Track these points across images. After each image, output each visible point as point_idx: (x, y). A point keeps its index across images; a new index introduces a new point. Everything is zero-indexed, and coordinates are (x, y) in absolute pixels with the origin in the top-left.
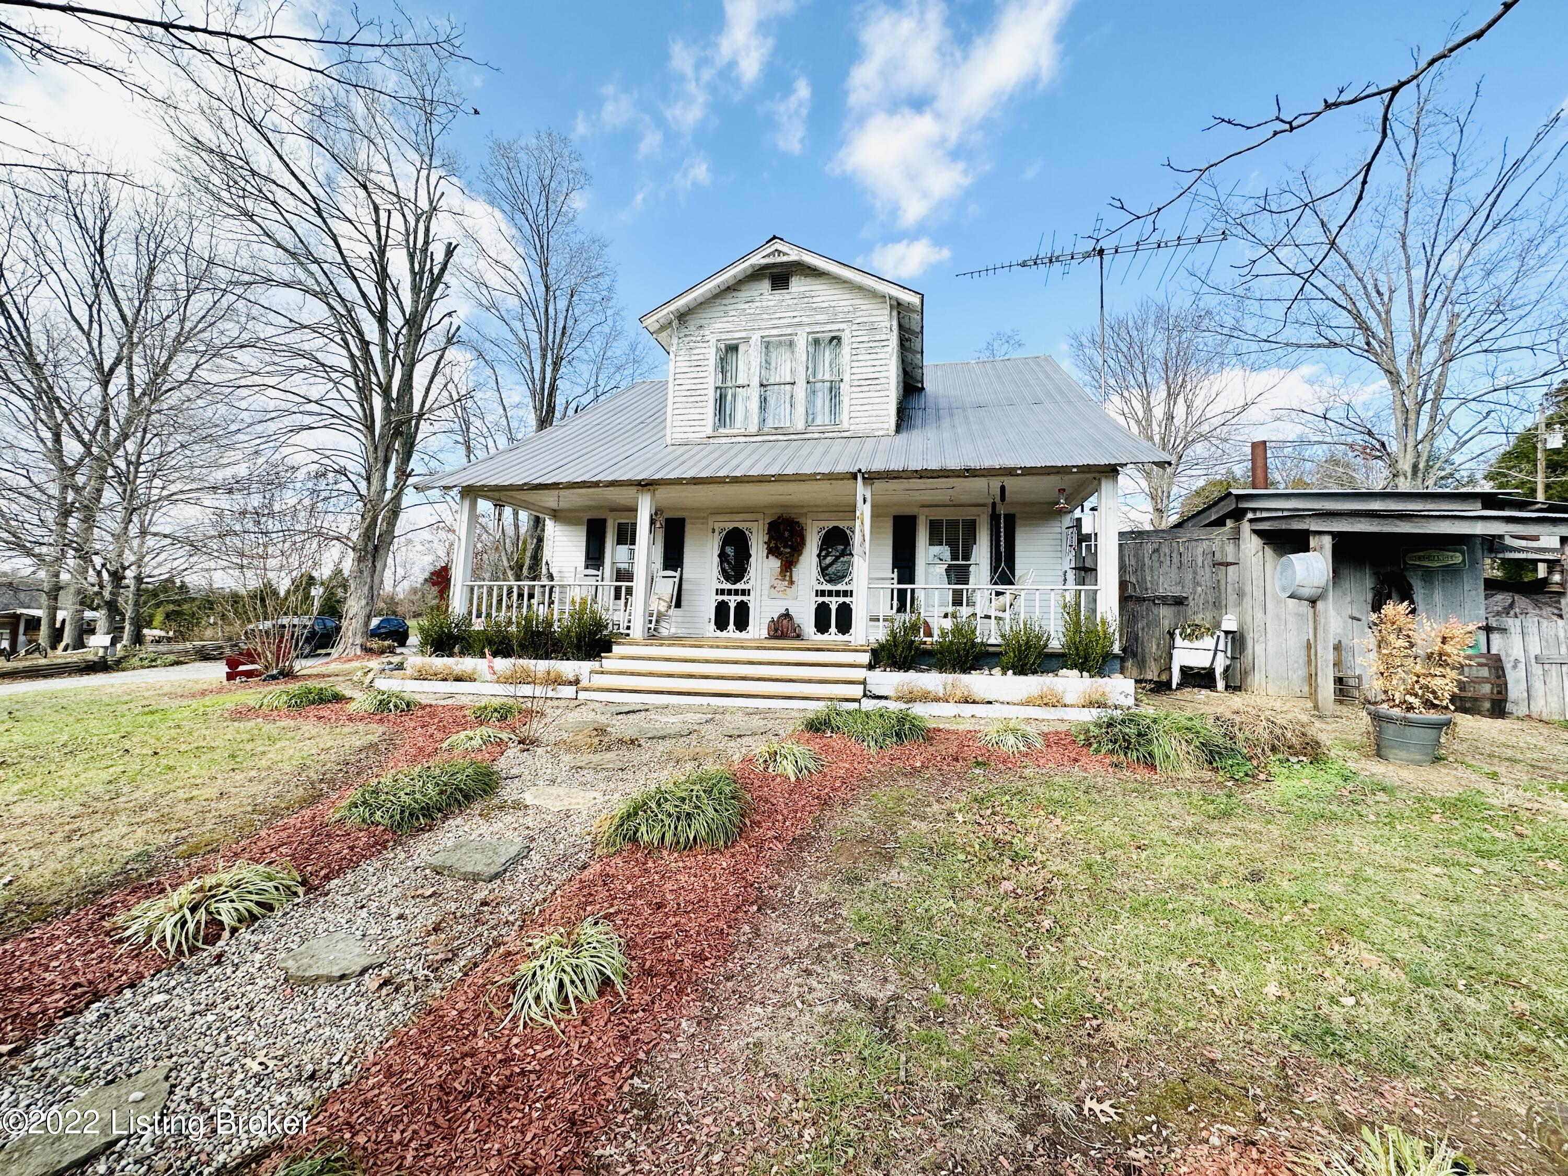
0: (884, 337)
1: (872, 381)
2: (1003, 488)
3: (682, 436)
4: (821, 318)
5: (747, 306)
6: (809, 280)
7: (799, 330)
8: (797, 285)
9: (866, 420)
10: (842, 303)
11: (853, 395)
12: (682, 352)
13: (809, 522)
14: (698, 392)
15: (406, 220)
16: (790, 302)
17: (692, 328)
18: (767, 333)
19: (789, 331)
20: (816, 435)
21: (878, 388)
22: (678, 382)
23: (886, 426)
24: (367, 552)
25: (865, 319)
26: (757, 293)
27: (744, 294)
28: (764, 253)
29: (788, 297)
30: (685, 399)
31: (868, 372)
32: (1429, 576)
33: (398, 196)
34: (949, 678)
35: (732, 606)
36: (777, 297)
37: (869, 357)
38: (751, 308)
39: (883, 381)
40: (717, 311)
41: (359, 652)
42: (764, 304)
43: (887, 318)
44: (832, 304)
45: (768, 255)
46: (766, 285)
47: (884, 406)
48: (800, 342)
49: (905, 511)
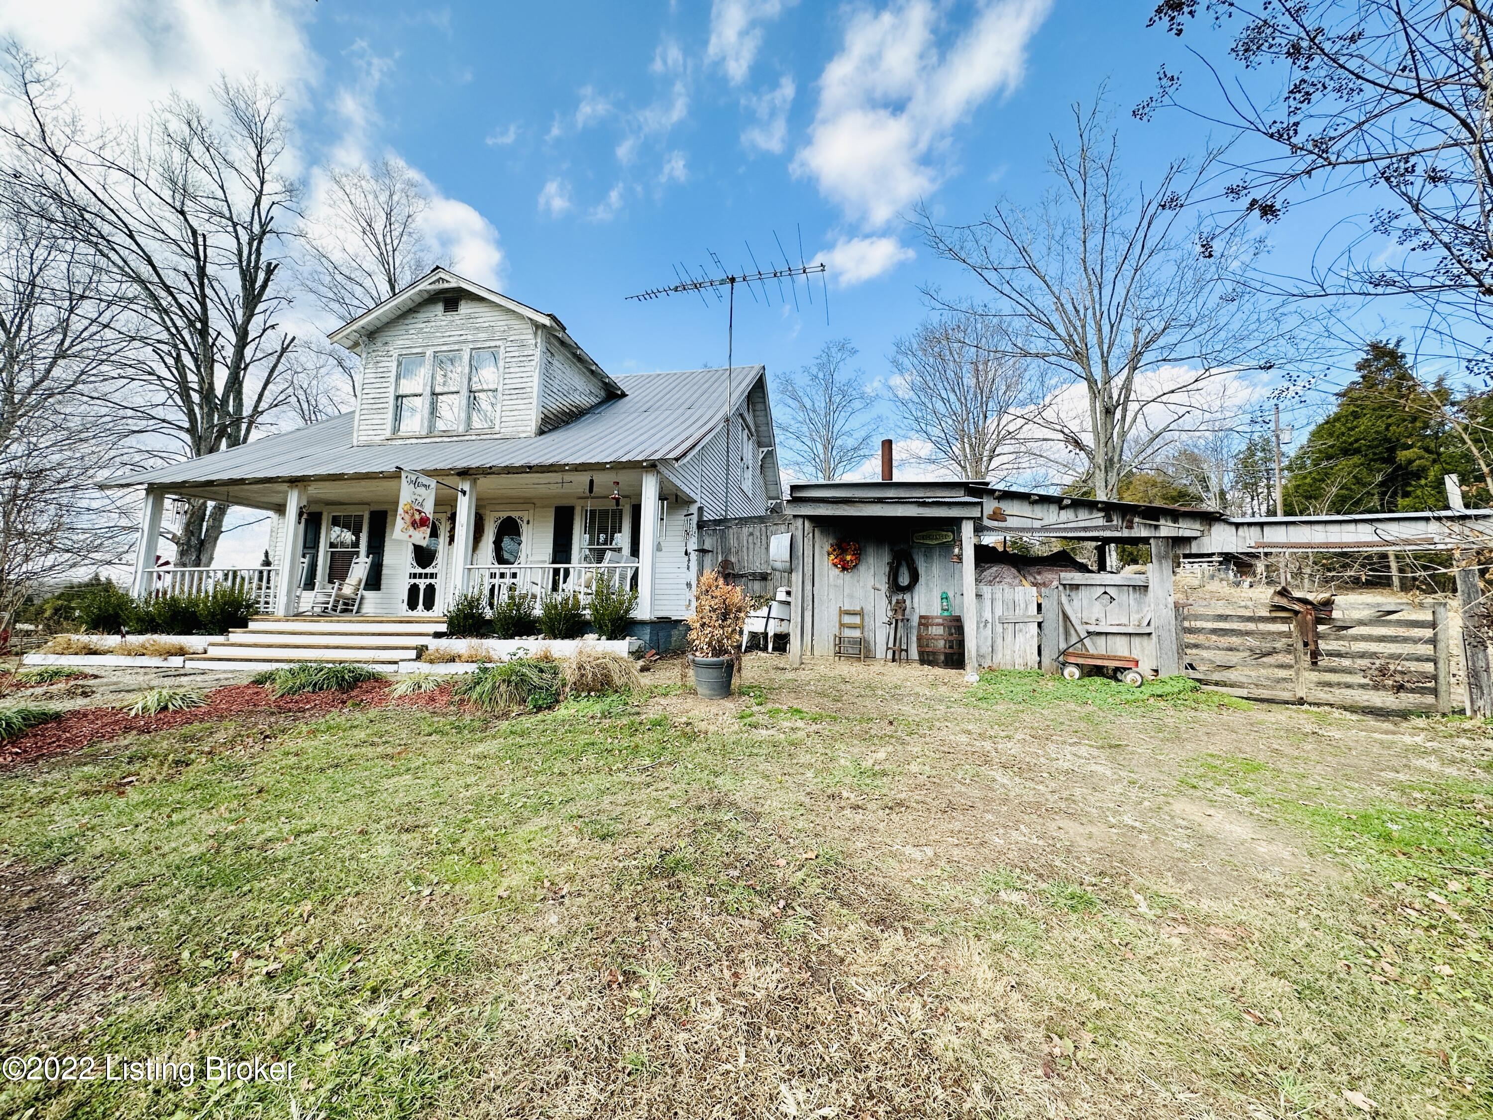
0: (531, 352)
1: (519, 391)
2: (592, 482)
3: (365, 438)
4: (482, 336)
5: (423, 325)
6: (474, 304)
7: (464, 346)
8: (465, 308)
9: (513, 424)
10: (500, 323)
11: (505, 403)
12: (370, 366)
13: (488, 512)
14: (381, 400)
15: (239, 243)
16: (458, 322)
17: (379, 344)
18: (438, 349)
19: (456, 347)
20: (474, 437)
21: (525, 396)
22: (365, 391)
23: (529, 429)
24: (190, 546)
25: (517, 337)
26: (432, 315)
27: (422, 316)
28: (430, 281)
29: (457, 317)
30: (370, 406)
31: (516, 383)
32: (928, 552)
33: (231, 219)
34: (474, 642)
35: (422, 588)
36: (449, 318)
37: (518, 370)
38: (427, 328)
39: (528, 390)
40: (400, 330)
42: (438, 324)
43: (531, 336)
44: (492, 324)
45: (434, 283)
46: (440, 307)
47: (528, 412)
48: (465, 357)
49: (565, 502)
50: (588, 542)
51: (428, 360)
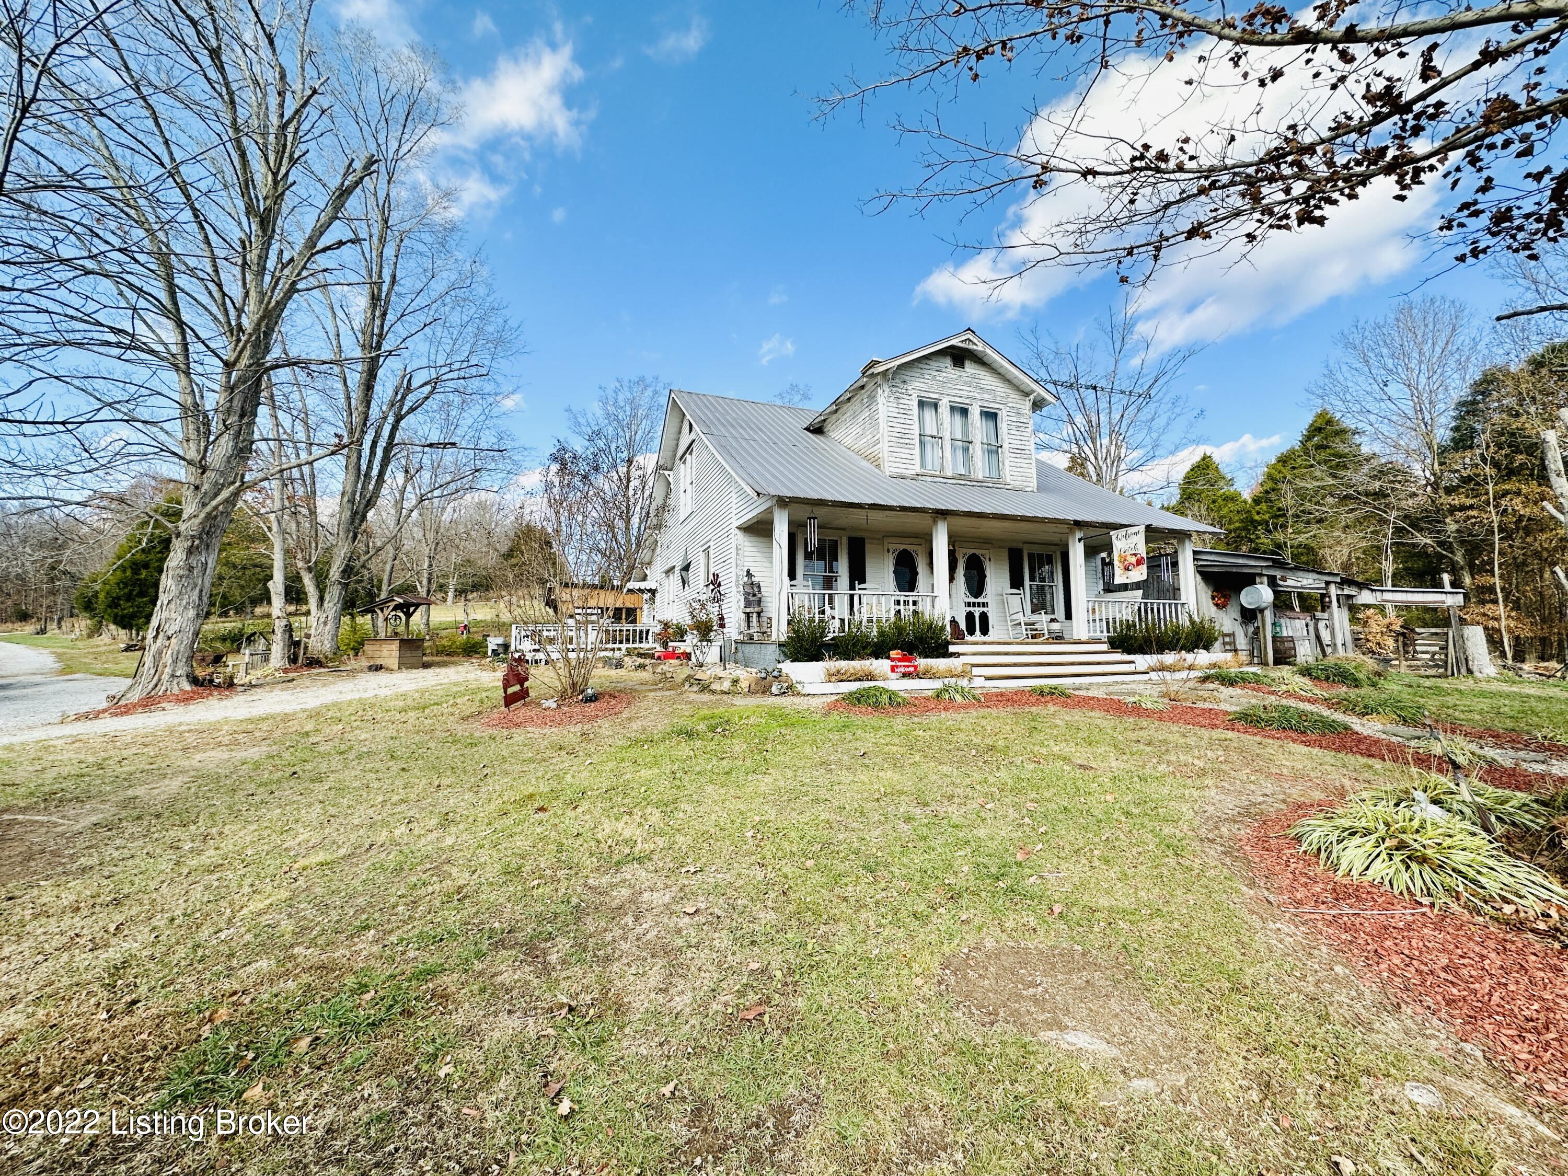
0: (1025, 421)
1: (1021, 451)
3: (898, 470)
4: (987, 396)
5: (936, 374)
6: (976, 366)
7: (974, 402)
8: (970, 368)
9: (1020, 478)
10: (999, 389)
11: (1011, 459)
12: (892, 400)
14: (907, 436)
16: (965, 379)
17: (899, 381)
18: (951, 398)
19: (967, 401)
21: (1025, 456)
23: (1031, 484)
25: (1013, 405)
26: (943, 365)
27: (934, 364)
29: (964, 375)
30: (897, 440)
31: (1018, 444)
36: (958, 373)
37: (1017, 433)
38: (939, 377)
39: (1027, 452)
40: (916, 373)
41: (187, 687)
42: (944, 374)
43: (1027, 407)
44: (993, 388)
45: (960, 341)
46: (948, 362)
47: (1030, 471)
48: (975, 412)
49: (1015, 545)
50: (1032, 579)
51: (944, 409)
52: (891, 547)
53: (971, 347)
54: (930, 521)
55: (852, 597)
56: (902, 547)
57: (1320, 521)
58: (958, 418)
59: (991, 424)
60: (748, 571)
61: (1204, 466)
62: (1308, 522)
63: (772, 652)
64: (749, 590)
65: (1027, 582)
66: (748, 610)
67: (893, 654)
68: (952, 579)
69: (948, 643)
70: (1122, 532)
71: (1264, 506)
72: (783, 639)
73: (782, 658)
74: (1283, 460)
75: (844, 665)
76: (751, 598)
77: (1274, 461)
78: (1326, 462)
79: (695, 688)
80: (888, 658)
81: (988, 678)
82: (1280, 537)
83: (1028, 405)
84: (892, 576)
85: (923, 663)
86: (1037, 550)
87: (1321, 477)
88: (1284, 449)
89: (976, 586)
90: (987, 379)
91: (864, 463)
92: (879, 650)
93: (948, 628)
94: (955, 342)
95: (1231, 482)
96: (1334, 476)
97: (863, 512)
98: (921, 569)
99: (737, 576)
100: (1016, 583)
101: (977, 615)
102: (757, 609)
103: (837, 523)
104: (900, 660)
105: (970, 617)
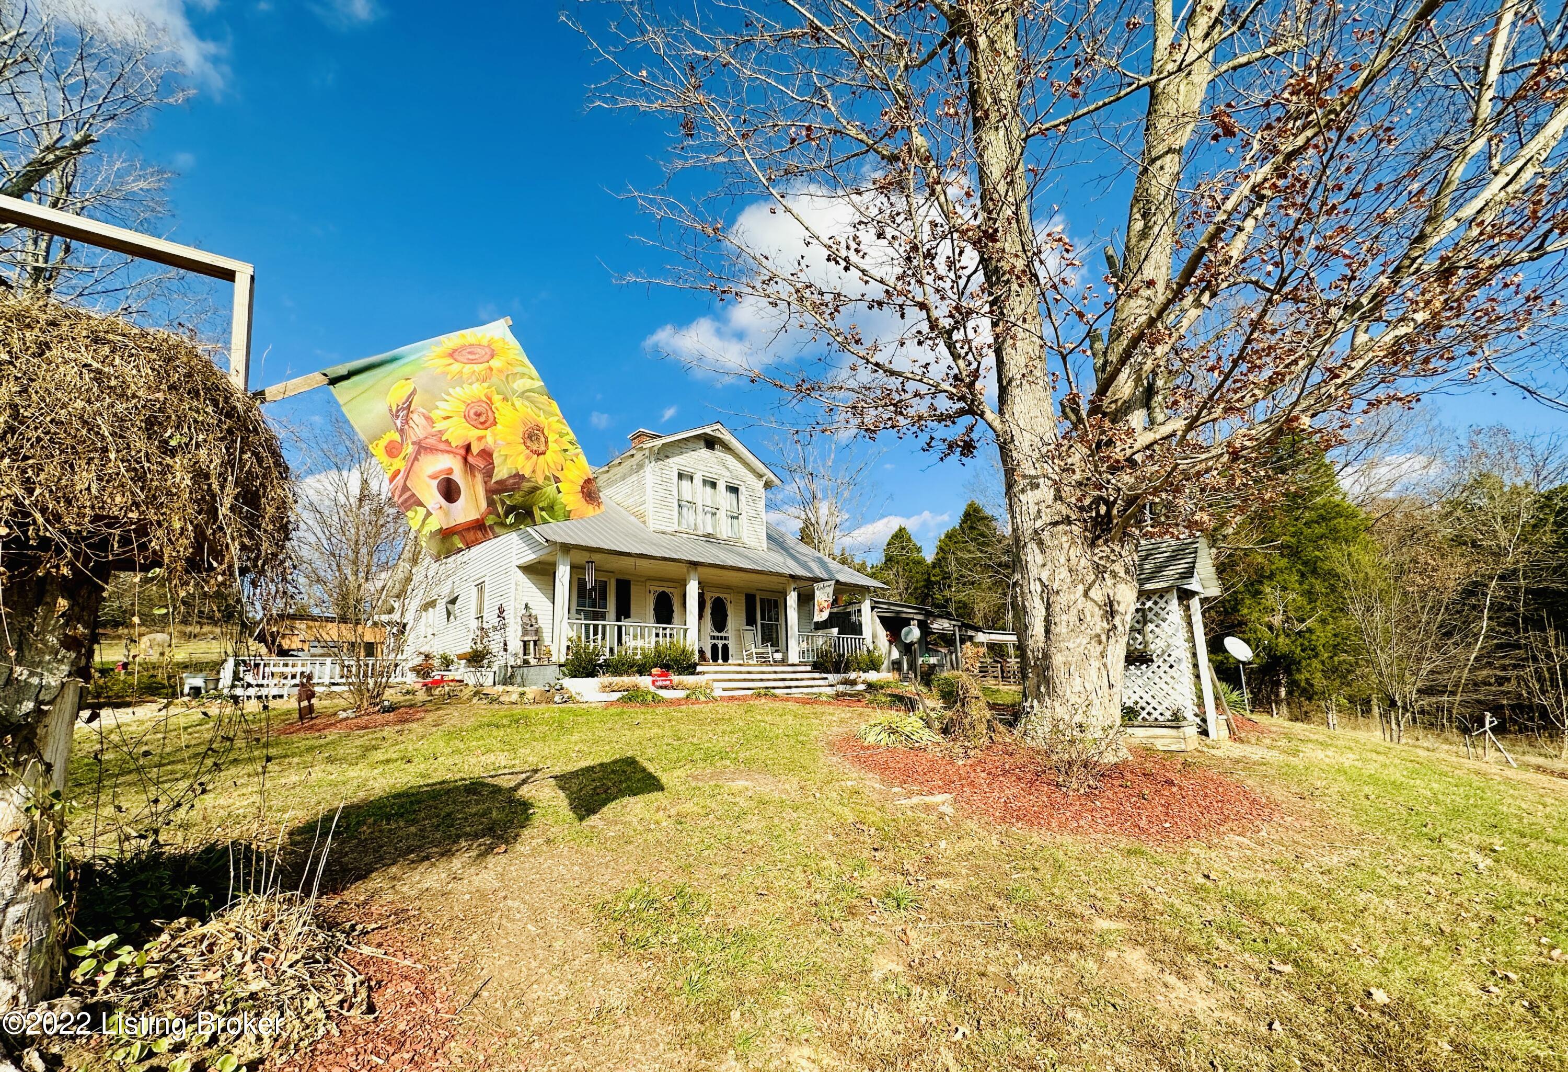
3: (660, 527)
4: (730, 474)
5: (693, 453)
6: (722, 450)
7: (721, 478)
8: (719, 453)
9: (754, 540)
10: (740, 470)
11: (748, 525)
12: (657, 470)
13: (706, 592)
14: (668, 500)
16: (715, 459)
17: (662, 455)
18: (705, 474)
19: (715, 476)
22: (655, 489)
23: (763, 545)
25: (750, 483)
26: (698, 448)
27: (692, 446)
29: (714, 455)
30: (660, 502)
36: (709, 454)
37: (753, 504)
38: (695, 455)
40: (677, 450)
42: (702, 455)
43: (758, 485)
44: (736, 468)
45: (714, 431)
46: (702, 443)
47: (761, 534)
48: (721, 486)
49: (750, 592)
50: (763, 618)
51: (698, 480)
52: (652, 588)
53: (720, 435)
54: (685, 570)
55: (620, 628)
56: (661, 589)
57: (973, 583)
58: (708, 489)
59: (733, 496)
60: (526, 605)
61: (900, 536)
62: (964, 584)
63: (552, 673)
64: (526, 620)
65: (759, 622)
66: (526, 639)
67: (654, 671)
68: (701, 616)
69: (695, 665)
70: (821, 584)
71: (938, 570)
72: (562, 660)
73: (561, 676)
74: (949, 536)
75: (616, 680)
76: (529, 628)
77: (943, 537)
78: (975, 539)
79: (485, 701)
80: (650, 675)
81: (724, 690)
82: (947, 593)
83: (762, 484)
84: (652, 612)
85: (676, 679)
86: (767, 596)
87: (972, 552)
88: (950, 528)
89: (720, 623)
90: (729, 459)
91: (632, 518)
92: (642, 670)
93: (697, 653)
94: (708, 430)
95: (919, 550)
96: (981, 552)
97: (632, 559)
98: (676, 608)
99: (516, 609)
100: (751, 621)
101: (720, 646)
102: (536, 638)
103: (608, 567)
104: (659, 676)
105: (714, 648)
